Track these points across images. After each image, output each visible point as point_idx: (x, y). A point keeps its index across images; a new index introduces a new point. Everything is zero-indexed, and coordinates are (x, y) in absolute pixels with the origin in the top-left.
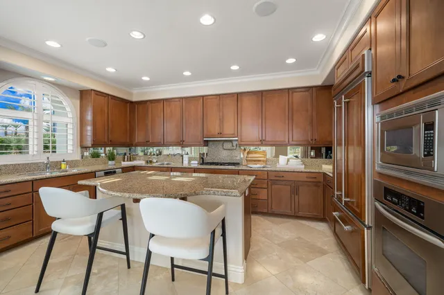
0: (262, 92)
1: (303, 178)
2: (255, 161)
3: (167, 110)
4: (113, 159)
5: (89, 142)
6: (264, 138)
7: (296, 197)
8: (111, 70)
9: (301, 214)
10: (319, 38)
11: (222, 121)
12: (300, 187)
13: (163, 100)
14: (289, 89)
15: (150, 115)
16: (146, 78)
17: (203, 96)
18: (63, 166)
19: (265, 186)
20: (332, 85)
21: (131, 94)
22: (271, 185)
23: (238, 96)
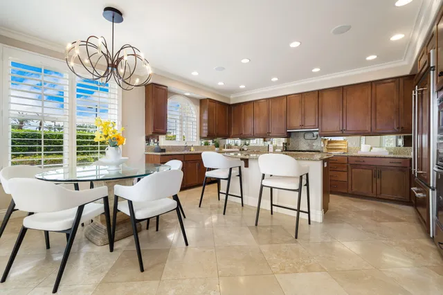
0: (343, 87)
1: (386, 163)
2: (336, 149)
3: (257, 109)
4: (218, 147)
5: (205, 134)
6: (344, 128)
7: (378, 181)
8: (221, 84)
9: (383, 196)
10: (397, 37)
11: (304, 116)
12: (383, 172)
13: (253, 102)
14: (371, 82)
15: (243, 115)
16: (242, 87)
17: (286, 96)
18: (192, 149)
19: (345, 169)
20: (415, 75)
21: (229, 99)
22: (352, 169)
23: (319, 93)
